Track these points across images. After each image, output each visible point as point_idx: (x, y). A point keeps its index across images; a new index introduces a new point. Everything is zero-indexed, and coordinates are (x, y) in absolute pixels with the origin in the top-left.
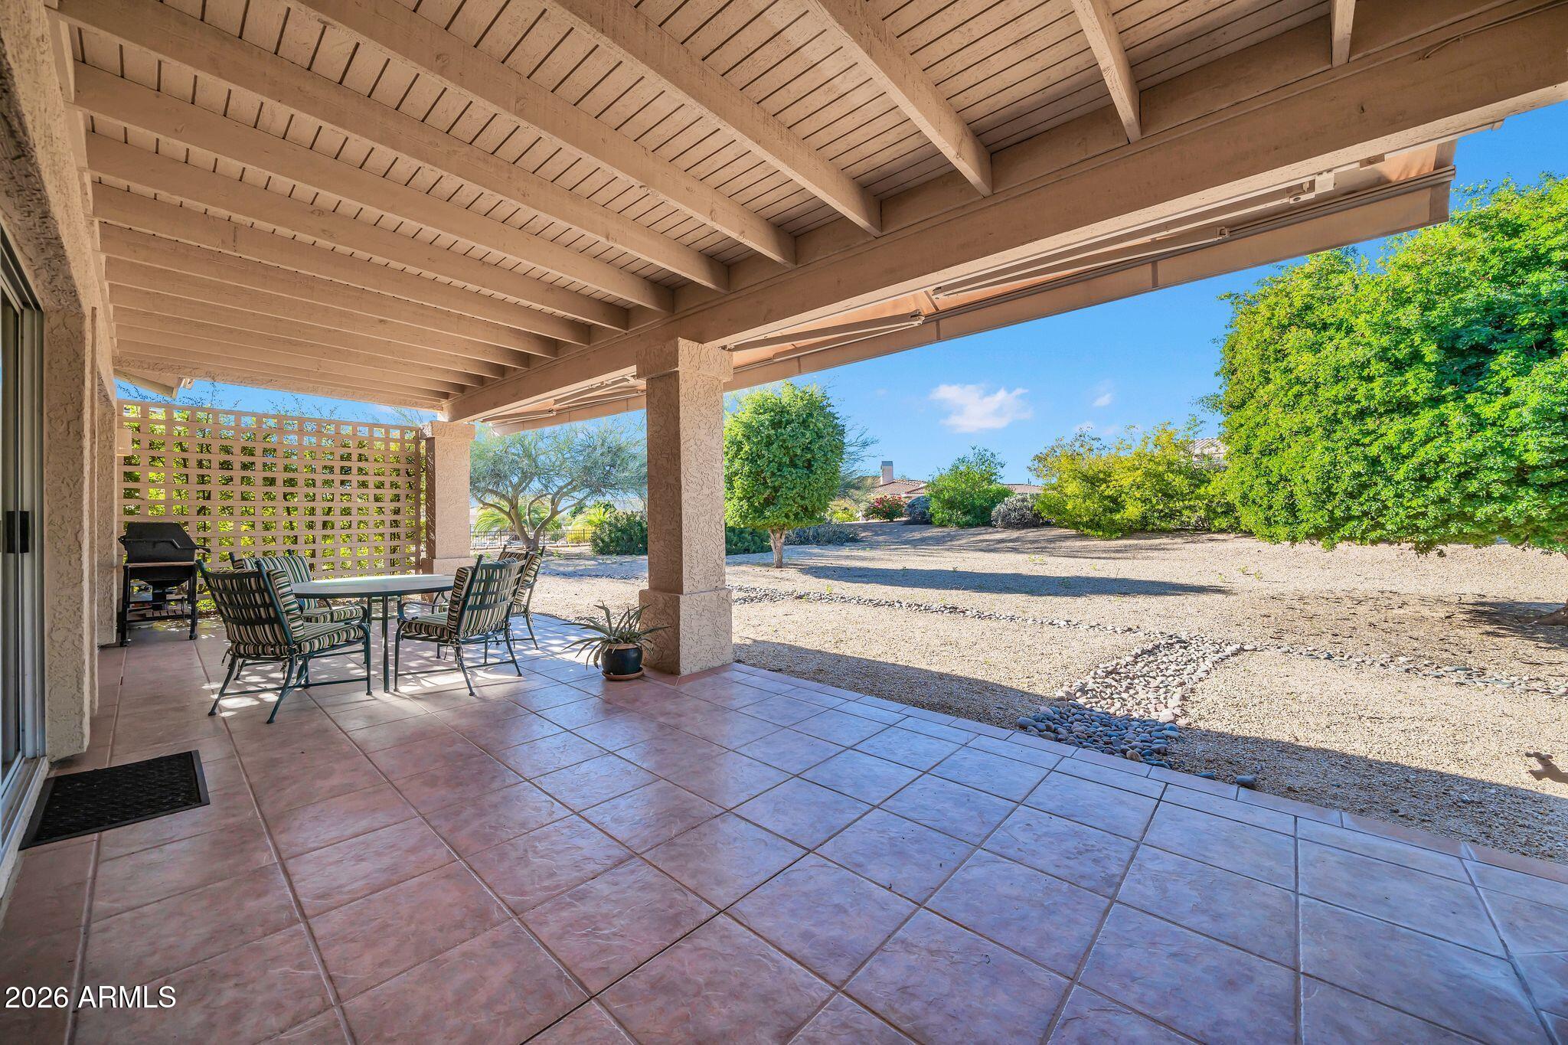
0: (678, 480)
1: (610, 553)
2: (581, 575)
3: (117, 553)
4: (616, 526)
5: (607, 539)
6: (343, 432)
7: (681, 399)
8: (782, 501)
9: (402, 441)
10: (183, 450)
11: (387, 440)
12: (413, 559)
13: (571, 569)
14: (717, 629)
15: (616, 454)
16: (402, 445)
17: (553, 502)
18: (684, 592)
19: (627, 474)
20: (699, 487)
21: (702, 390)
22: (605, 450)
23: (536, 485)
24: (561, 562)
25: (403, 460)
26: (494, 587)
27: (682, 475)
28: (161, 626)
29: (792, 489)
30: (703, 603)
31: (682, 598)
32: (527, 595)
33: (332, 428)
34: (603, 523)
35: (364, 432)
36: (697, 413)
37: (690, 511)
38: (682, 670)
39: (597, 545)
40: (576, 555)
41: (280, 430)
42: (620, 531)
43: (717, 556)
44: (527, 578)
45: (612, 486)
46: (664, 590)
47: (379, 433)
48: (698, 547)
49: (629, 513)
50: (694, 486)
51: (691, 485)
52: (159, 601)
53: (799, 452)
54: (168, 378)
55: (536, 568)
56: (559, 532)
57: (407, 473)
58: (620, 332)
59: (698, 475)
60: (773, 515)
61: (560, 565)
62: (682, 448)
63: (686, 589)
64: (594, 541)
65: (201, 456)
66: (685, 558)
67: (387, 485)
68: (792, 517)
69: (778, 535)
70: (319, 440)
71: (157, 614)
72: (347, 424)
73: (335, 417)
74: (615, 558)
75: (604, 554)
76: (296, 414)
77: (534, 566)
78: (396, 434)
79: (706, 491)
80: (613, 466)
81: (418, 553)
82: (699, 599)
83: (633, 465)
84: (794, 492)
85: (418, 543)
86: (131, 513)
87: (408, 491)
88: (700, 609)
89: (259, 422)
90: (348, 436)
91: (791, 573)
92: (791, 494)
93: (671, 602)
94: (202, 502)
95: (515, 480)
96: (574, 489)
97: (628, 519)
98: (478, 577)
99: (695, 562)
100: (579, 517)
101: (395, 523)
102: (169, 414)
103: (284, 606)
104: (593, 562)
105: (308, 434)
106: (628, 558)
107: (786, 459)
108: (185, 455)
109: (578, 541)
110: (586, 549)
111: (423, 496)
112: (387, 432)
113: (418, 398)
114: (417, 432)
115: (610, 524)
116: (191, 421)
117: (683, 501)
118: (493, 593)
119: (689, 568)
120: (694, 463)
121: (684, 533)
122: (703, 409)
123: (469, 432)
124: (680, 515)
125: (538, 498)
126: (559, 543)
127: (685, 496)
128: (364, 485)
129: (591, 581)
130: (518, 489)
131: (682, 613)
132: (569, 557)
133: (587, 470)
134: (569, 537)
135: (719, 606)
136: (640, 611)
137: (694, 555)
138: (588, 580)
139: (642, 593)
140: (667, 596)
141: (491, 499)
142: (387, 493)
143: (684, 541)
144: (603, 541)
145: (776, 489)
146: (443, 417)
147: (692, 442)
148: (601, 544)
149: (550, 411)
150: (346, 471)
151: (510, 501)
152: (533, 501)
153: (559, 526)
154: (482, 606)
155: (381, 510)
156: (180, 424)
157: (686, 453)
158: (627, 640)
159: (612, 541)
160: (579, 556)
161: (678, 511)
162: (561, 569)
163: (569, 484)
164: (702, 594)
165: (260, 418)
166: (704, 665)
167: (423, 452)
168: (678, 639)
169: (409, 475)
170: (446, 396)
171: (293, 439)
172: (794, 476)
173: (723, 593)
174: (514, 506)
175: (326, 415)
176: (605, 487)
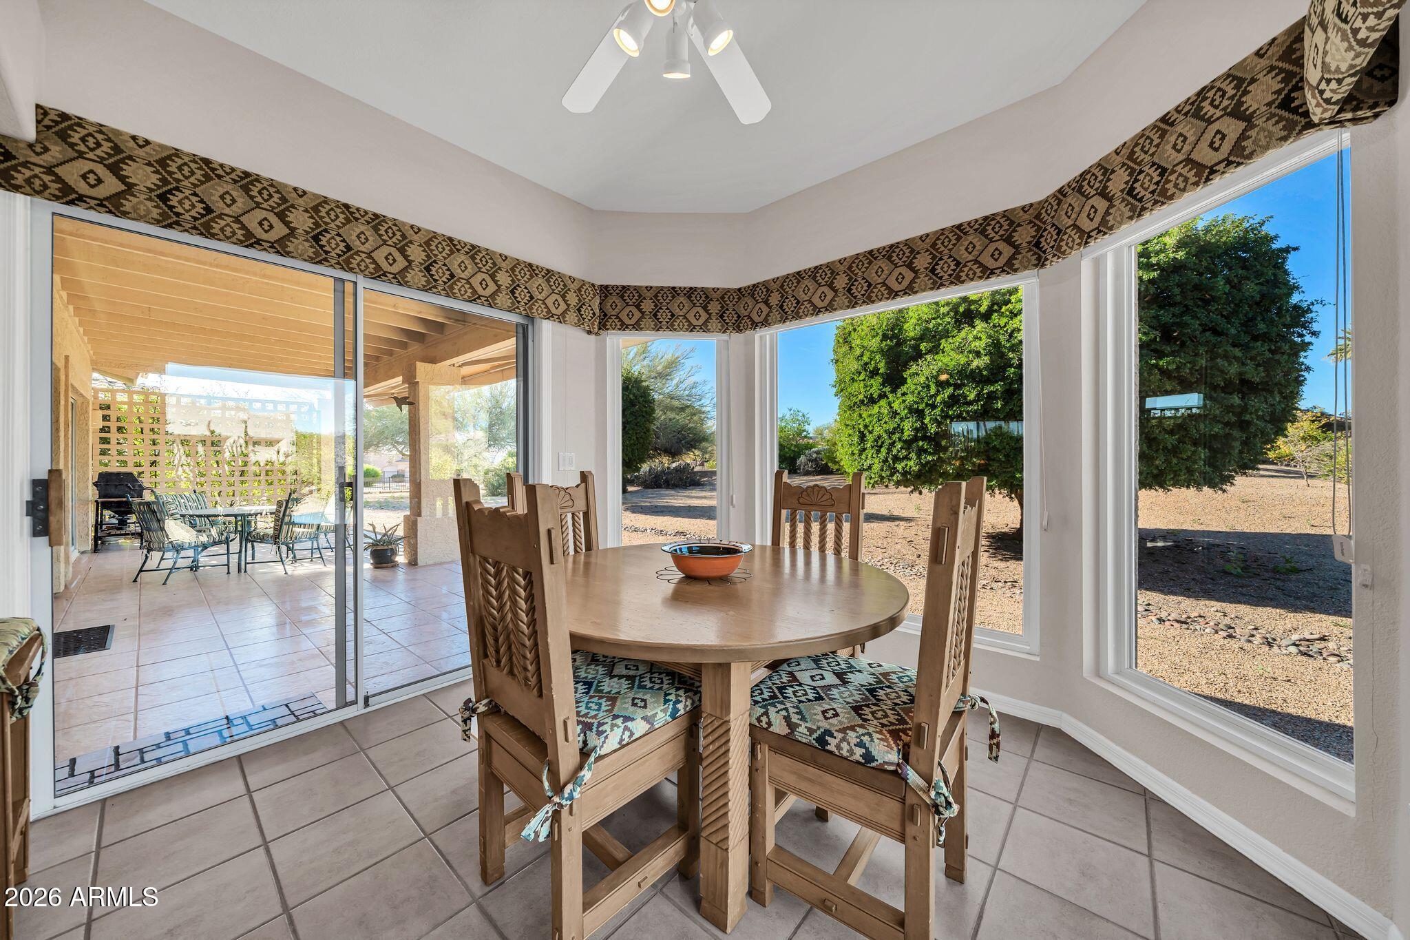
3: (92, 493)
10: (140, 422)
14: (447, 539)
18: (422, 516)
28: (121, 541)
30: (436, 523)
31: (420, 519)
33: (247, 404)
52: (123, 523)
54: (130, 373)
63: (423, 514)
65: (152, 426)
66: (423, 495)
71: (118, 532)
72: (257, 401)
73: (249, 397)
76: (221, 395)
86: (106, 465)
88: (433, 526)
93: (414, 522)
94: (154, 458)
102: (131, 397)
108: (142, 425)
116: (146, 402)
124: (420, 469)
131: (419, 528)
139: (405, 517)
140: (414, 518)
143: (423, 485)
156: (139, 404)
166: (438, 560)
168: (417, 544)
175: (243, 396)
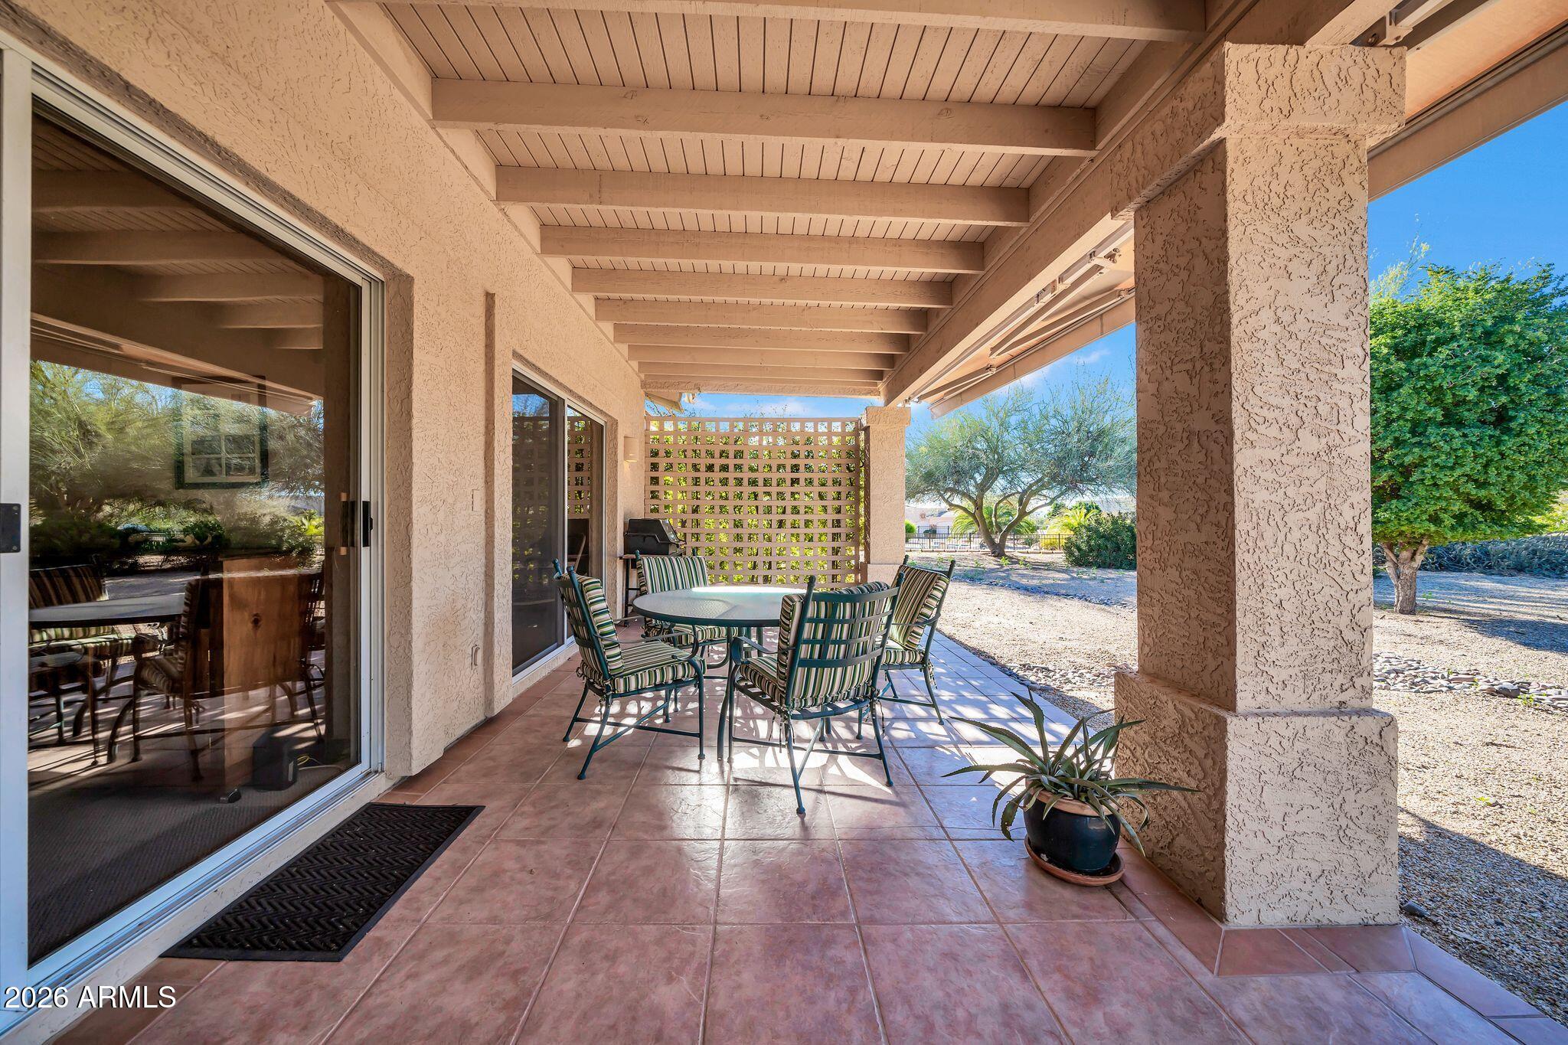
0: (1224, 420)
1: (1089, 565)
2: (1047, 593)
4: (1096, 531)
5: (1084, 547)
6: (793, 430)
7: (1232, 209)
8: (1422, 491)
9: (843, 435)
11: (830, 434)
12: (853, 562)
13: (1035, 582)
14: (1343, 822)
15: (1098, 441)
16: (844, 437)
17: (1021, 502)
18: (1241, 706)
19: (1111, 463)
20: (1287, 435)
21: (1298, 181)
22: (1083, 434)
23: (1000, 483)
24: (1025, 572)
25: (844, 455)
26: (840, 631)
27: (1236, 406)
29: (1452, 468)
30: (1299, 746)
31: (1233, 724)
32: (925, 638)
33: (784, 426)
34: (1081, 525)
35: (810, 428)
36: (1283, 239)
37: (1261, 496)
38: (1230, 911)
39: (1071, 554)
40: (1046, 565)
41: (746, 432)
42: (1102, 537)
43: (1344, 621)
44: (925, 611)
45: (1091, 480)
46: (1180, 687)
47: (822, 428)
48: (1283, 593)
49: (1116, 514)
50: (1274, 431)
51: (1261, 429)
53: (1472, 394)
55: (939, 595)
56: (1033, 536)
57: (848, 468)
58: (1080, 160)
59: (1286, 402)
60: (1398, 518)
61: (1023, 576)
62: (1236, 333)
63: (1244, 701)
64: (1068, 549)
65: (695, 461)
66: (1244, 620)
67: (830, 483)
68: (1448, 521)
69: (1405, 554)
70: (775, 438)
72: (795, 421)
74: (1094, 572)
75: (1080, 566)
77: (935, 593)
78: (837, 427)
79: (1310, 443)
80: (1092, 455)
81: (857, 557)
82: (1289, 733)
83: (1120, 451)
84: (1458, 472)
85: (857, 544)
87: (848, 488)
88: (1290, 760)
89: (732, 427)
90: (797, 433)
91: (1445, 628)
92: (1444, 478)
93: (1198, 726)
95: (979, 478)
96: (1043, 487)
97: (1115, 522)
98: (811, 612)
99: (1274, 630)
100: (1056, 519)
101: (837, 523)
102: (677, 425)
103: (599, 627)
104: (1066, 576)
105: (767, 434)
106: (1112, 574)
107: (1438, 413)
109: (1052, 547)
110: (1059, 558)
111: (862, 493)
112: (830, 426)
113: (856, 384)
114: (857, 423)
115: (1089, 528)
116: (689, 431)
117: (1238, 472)
118: (839, 642)
119: (1257, 647)
120: (1273, 371)
121: (1242, 556)
122: (1301, 229)
123: (904, 416)
124: (1229, 508)
125: (1005, 498)
126: (1032, 549)
127: (1243, 458)
128: (810, 482)
129: (1059, 604)
130: (983, 488)
131: (1232, 764)
132: (1036, 567)
133: (1060, 462)
134: (1042, 543)
135: (1352, 761)
136: (1116, 730)
137: (1270, 610)
138: (1052, 601)
140: (1189, 706)
141: (956, 501)
142: (831, 491)
143: (1241, 575)
144: (1079, 549)
145: (1406, 471)
146: (879, 401)
147: (1266, 316)
148: (1076, 554)
149: (988, 368)
150: (795, 468)
151: (975, 502)
152: (1000, 502)
153: (1034, 529)
154: (822, 662)
155: (825, 508)
156: (683, 433)
157: (1246, 346)
158: (1081, 793)
159: (1091, 550)
160: (1048, 567)
161: (1223, 498)
162: (1024, 581)
163: (1038, 482)
164: (1299, 722)
165: (733, 422)
166: (1303, 909)
167: (862, 445)
168: (1221, 829)
169: (850, 471)
170: (879, 375)
171: (754, 441)
172: (1457, 443)
173: (1367, 727)
174: (979, 506)
176: (1081, 482)
